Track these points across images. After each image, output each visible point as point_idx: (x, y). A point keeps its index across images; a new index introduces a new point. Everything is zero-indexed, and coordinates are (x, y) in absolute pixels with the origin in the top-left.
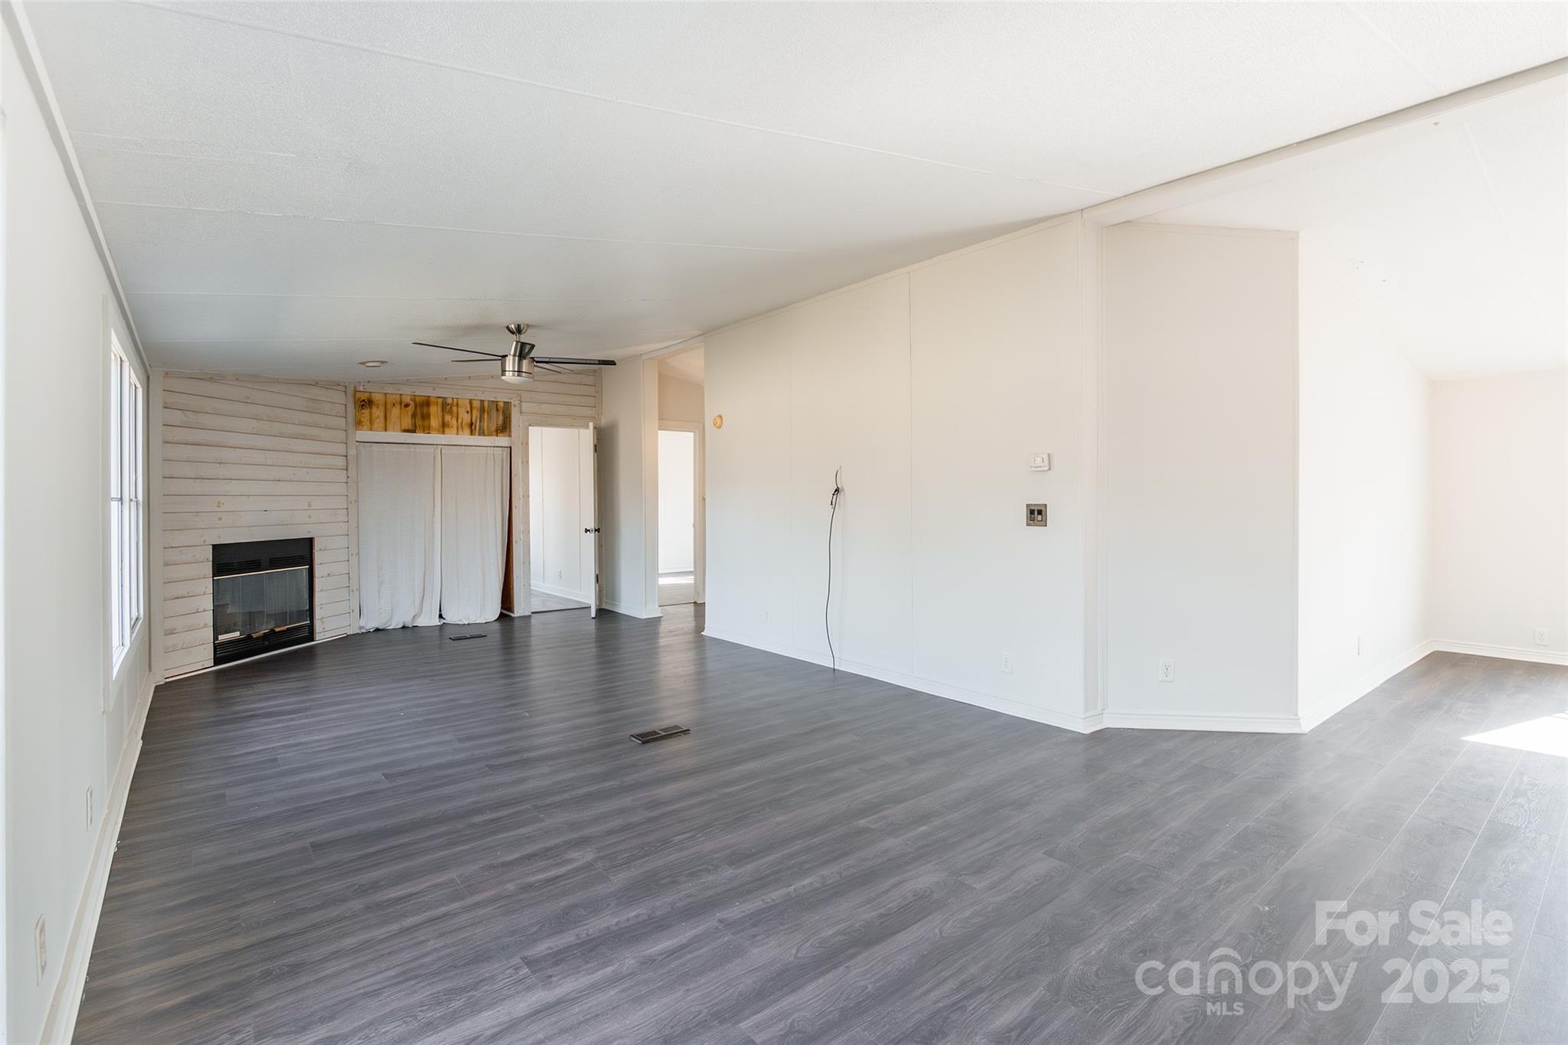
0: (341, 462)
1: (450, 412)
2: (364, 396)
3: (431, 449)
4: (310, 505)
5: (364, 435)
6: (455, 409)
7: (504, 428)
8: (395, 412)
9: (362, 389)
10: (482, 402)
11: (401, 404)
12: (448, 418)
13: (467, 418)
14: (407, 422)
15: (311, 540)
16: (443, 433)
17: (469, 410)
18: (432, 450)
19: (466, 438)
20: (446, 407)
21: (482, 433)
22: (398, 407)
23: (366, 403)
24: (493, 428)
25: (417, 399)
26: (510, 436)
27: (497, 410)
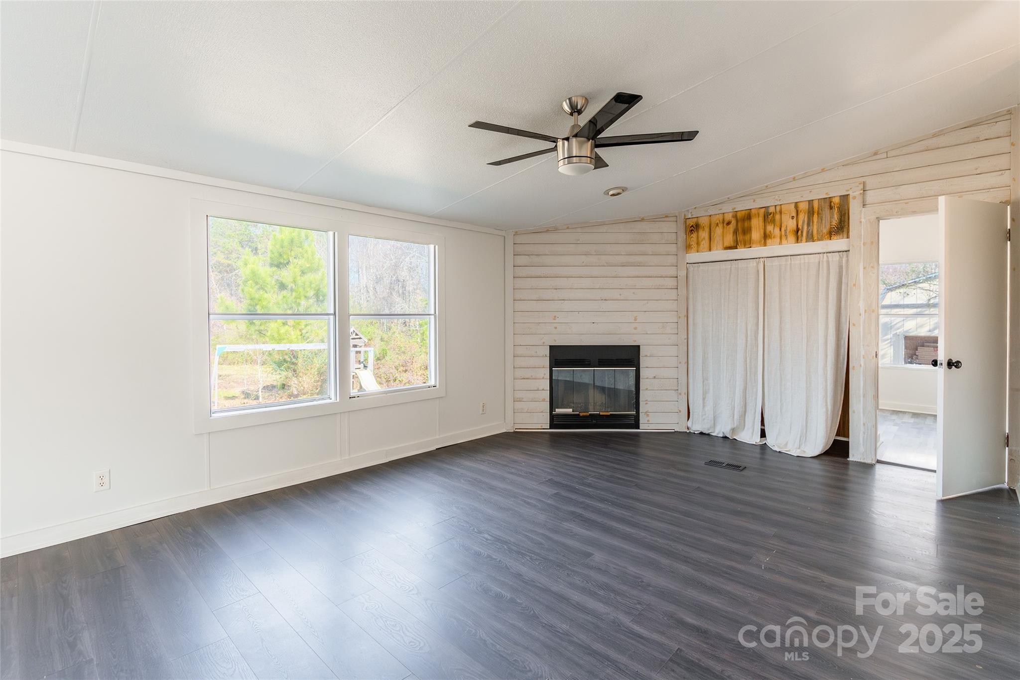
0: (671, 282)
1: (773, 221)
2: (691, 222)
3: (753, 264)
4: (636, 319)
5: (693, 257)
6: (777, 217)
7: (841, 227)
8: (719, 231)
9: (690, 216)
10: (810, 202)
11: (723, 223)
12: (770, 228)
13: (791, 224)
14: (729, 239)
15: (639, 346)
16: (765, 245)
17: (794, 214)
18: (755, 264)
19: (790, 247)
20: (768, 216)
21: (811, 238)
22: (721, 226)
23: (694, 228)
24: (825, 231)
25: (739, 215)
26: (848, 237)
27: (831, 208)
